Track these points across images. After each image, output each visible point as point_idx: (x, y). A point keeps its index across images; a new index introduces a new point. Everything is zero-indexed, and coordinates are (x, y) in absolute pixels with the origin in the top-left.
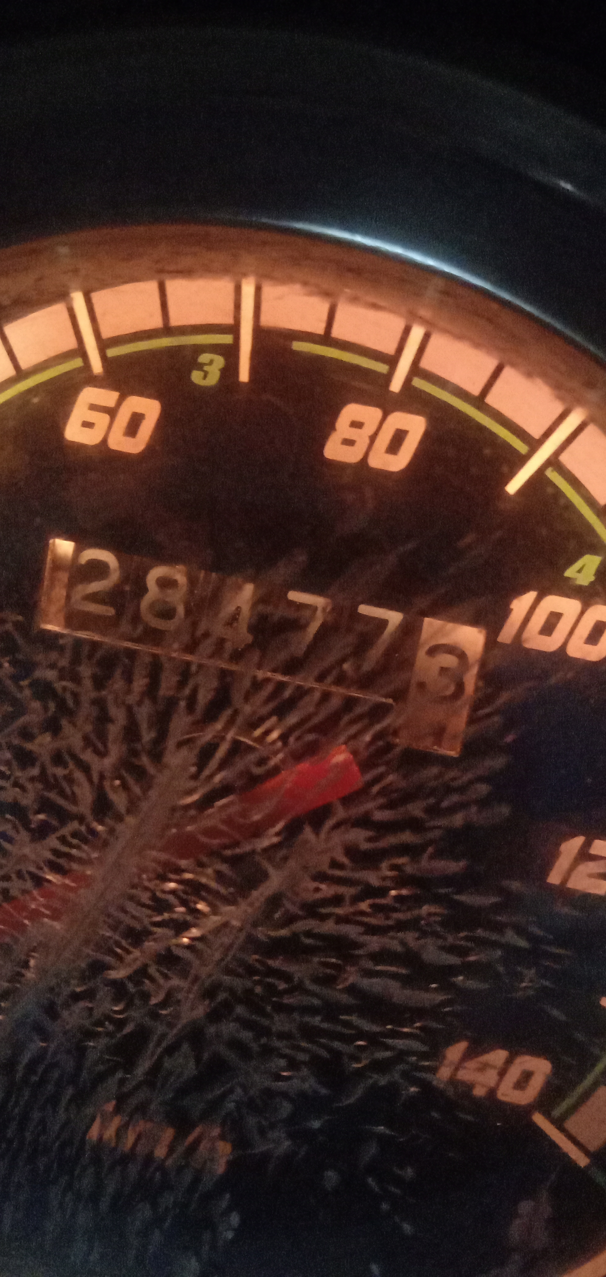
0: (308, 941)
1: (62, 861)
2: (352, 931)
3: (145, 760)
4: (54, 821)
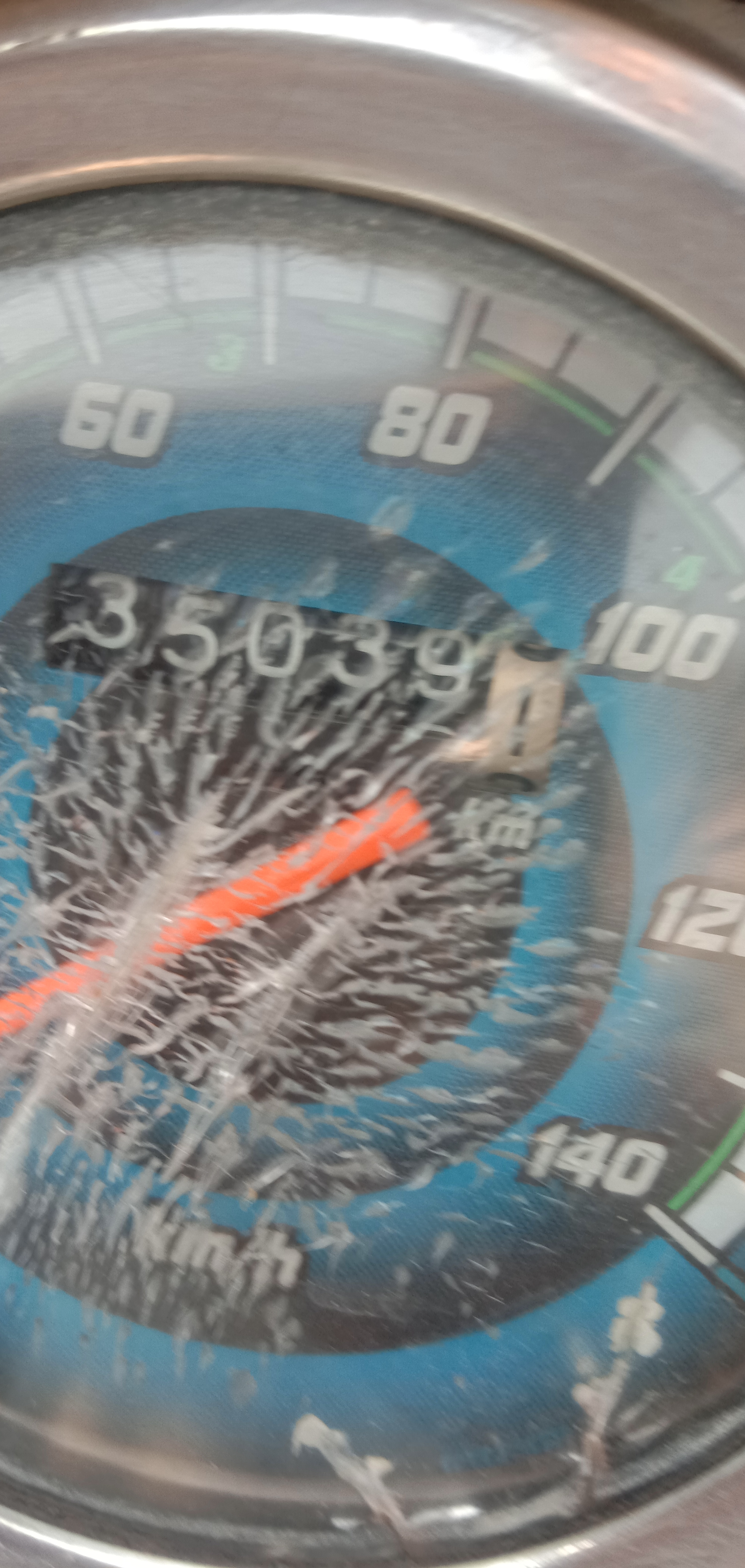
0: (361, 1003)
1: (77, 925)
2: (410, 991)
3: (166, 808)
4: (64, 879)
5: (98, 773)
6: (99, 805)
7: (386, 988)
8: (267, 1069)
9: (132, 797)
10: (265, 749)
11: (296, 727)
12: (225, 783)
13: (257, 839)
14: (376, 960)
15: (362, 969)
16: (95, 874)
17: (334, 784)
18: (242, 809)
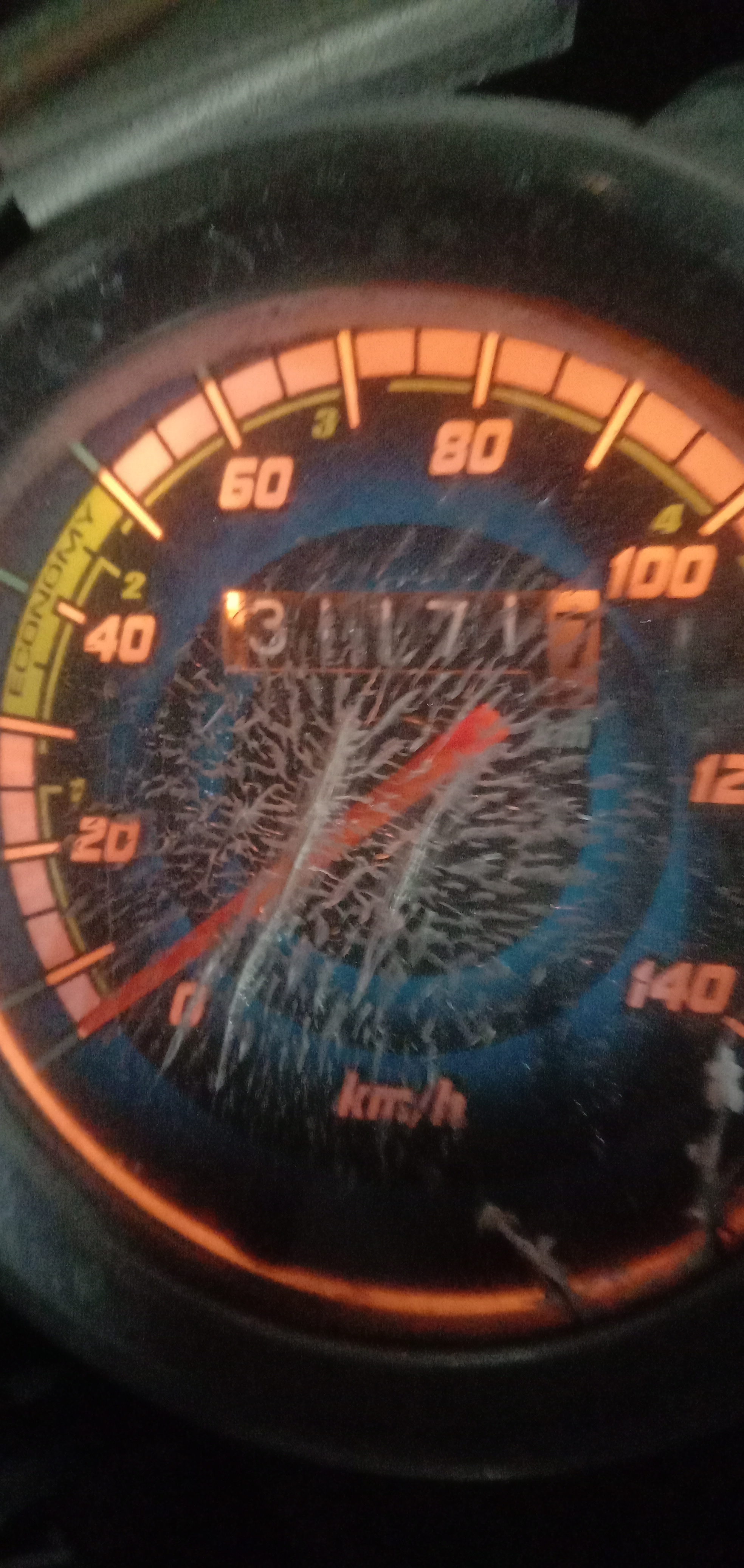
0: (475, 845)
1: (271, 817)
2: (509, 830)
3: (320, 722)
4: (258, 785)
5: (273, 705)
7: (491, 831)
9: (298, 718)
11: (402, 649)
13: (386, 735)
14: (483, 811)
15: (473, 820)
16: (278, 779)
17: (434, 687)
18: (373, 715)
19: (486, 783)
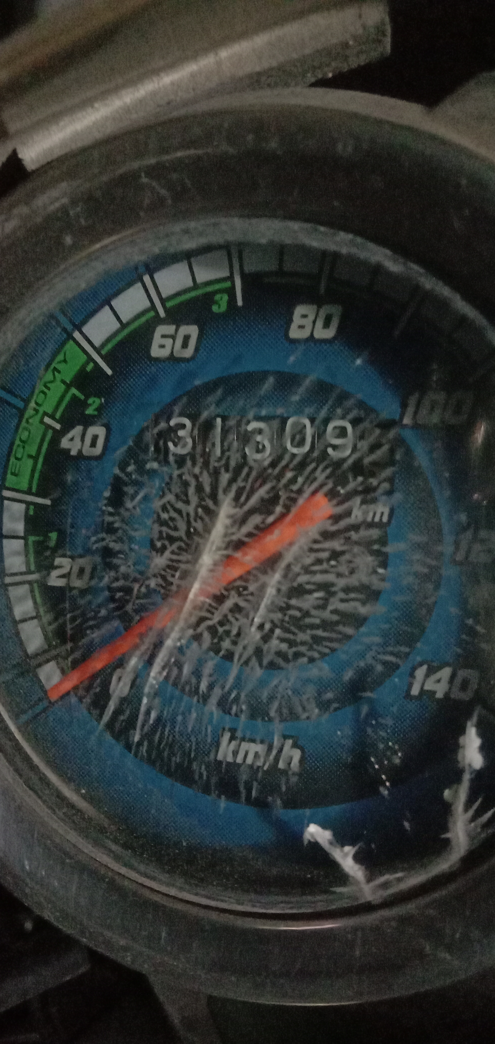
0: (308, 587)
1: (174, 564)
2: (331, 578)
3: (209, 502)
4: (167, 543)
5: (178, 490)
6: (180, 505)
7: (319, 578)
8: (267, 626)
9: (194, 500)
10: (251, 469)
12: (234, 488)
13: (251, 512)
14: (313, 564)
15: (307, 570)
16: (180, 539)
17: (284, 481)
18: (243, 499)
19: (316, 546)
